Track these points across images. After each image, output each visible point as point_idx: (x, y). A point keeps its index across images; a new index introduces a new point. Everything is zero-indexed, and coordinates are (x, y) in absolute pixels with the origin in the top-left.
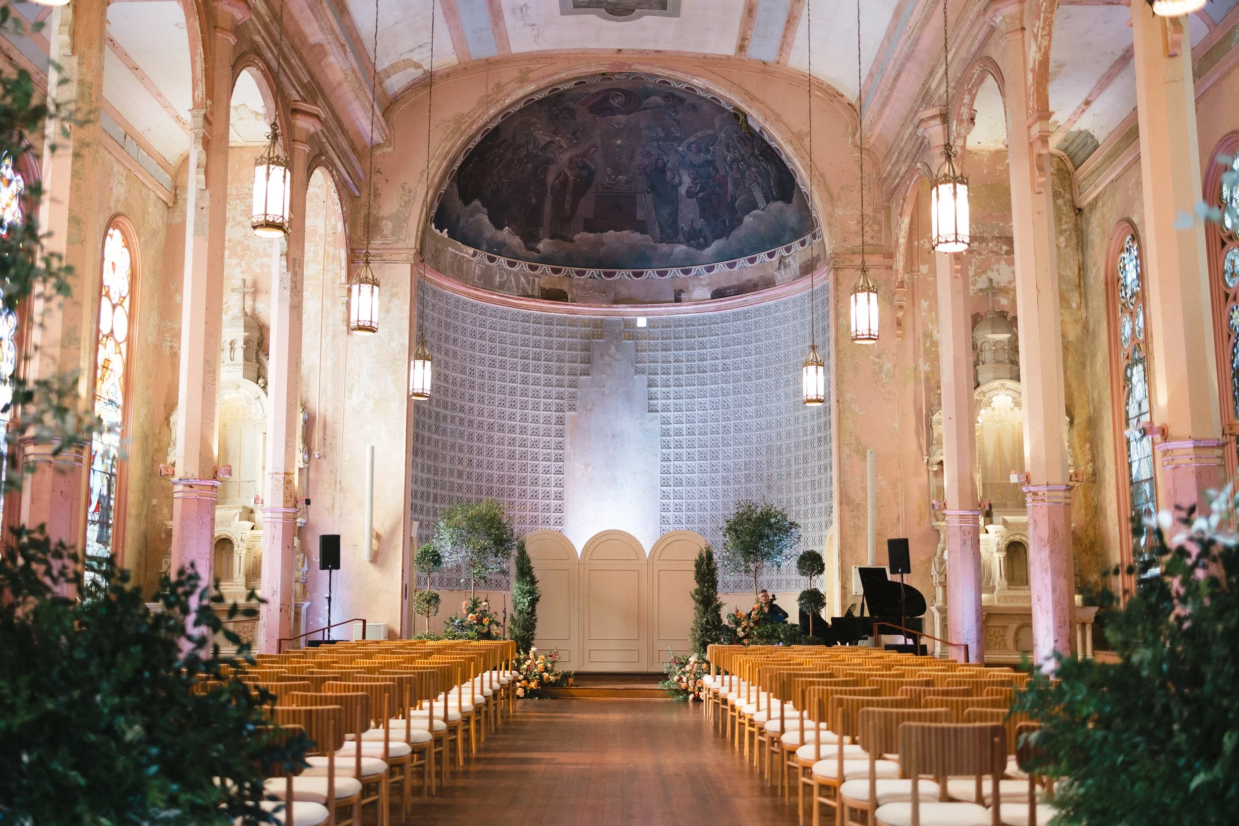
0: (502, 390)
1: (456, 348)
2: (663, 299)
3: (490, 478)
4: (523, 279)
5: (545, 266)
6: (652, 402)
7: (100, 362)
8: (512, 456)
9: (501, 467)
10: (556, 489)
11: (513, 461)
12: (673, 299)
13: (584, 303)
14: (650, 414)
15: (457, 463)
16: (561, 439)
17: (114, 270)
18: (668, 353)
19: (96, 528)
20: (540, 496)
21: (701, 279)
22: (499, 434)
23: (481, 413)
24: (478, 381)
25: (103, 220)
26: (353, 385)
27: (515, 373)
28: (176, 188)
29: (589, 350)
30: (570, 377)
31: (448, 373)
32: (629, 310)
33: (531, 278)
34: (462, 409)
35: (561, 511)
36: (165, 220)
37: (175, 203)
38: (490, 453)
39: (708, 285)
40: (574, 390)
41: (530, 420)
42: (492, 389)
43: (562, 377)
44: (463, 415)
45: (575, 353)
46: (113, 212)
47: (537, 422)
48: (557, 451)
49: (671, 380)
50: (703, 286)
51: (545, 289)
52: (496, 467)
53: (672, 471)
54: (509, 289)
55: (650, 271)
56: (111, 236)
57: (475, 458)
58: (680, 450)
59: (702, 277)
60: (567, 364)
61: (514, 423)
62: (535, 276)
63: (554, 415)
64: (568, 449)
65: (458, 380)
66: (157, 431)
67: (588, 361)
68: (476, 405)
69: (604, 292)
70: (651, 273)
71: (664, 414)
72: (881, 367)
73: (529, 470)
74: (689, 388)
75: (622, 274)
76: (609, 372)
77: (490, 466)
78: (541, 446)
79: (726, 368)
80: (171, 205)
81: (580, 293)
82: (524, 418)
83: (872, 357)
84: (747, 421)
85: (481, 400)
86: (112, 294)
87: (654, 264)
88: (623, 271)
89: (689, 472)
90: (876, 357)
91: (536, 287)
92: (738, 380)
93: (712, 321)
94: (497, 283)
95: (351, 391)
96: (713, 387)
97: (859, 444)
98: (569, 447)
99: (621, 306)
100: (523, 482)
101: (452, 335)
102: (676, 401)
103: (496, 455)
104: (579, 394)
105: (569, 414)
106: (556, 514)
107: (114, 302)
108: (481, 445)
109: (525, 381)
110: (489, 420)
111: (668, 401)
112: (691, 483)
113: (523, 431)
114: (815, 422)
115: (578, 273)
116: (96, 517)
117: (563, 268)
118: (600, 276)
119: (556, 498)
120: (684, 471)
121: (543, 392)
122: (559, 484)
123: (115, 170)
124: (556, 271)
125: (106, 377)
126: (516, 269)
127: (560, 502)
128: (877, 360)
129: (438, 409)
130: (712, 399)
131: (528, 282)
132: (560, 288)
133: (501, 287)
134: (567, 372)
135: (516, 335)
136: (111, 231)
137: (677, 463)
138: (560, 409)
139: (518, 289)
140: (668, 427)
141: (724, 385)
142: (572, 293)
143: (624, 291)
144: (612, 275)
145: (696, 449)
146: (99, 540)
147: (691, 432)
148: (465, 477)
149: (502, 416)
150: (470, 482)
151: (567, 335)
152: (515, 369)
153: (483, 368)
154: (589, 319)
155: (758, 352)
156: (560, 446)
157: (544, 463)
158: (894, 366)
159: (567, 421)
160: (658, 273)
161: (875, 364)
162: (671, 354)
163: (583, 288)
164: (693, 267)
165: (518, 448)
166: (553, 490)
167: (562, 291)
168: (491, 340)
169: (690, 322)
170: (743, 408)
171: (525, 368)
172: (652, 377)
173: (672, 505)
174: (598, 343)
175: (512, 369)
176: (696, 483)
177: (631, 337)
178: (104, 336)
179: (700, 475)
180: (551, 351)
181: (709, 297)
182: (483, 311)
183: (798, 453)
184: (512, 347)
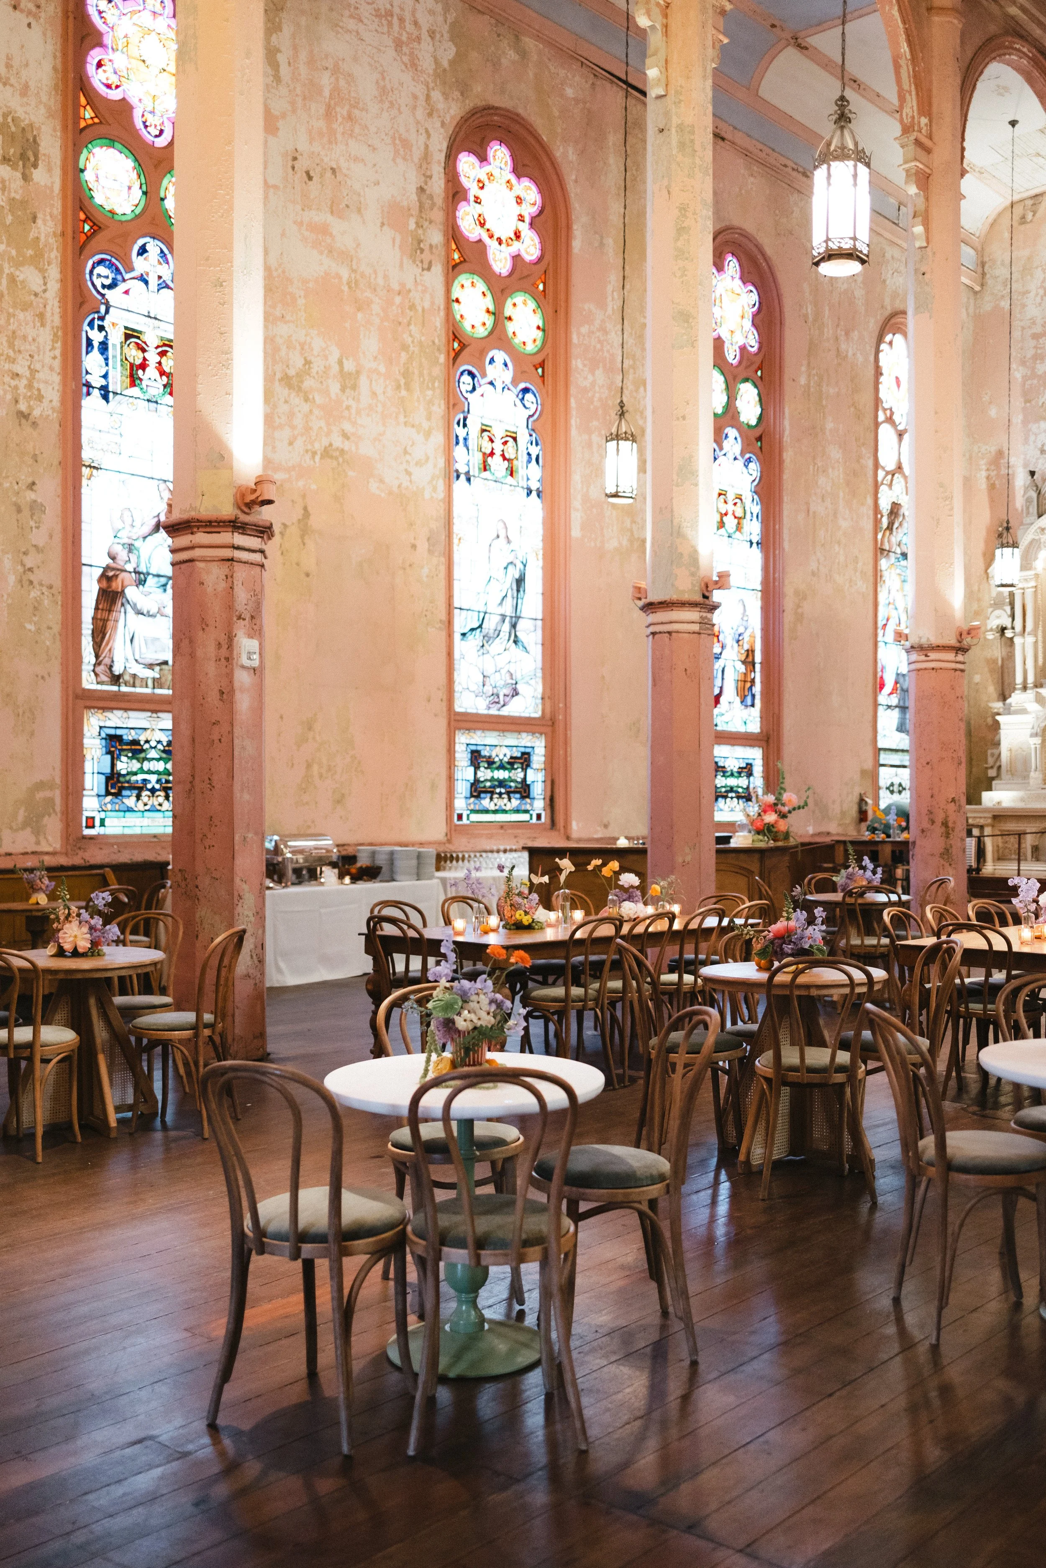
7: (885, 505)
17: (899, 386)
19: (896, 714)
25: (873, 325)
28: (983, 264)
36: (971, 310)
37: (982, 285)
46: (887, 313)
56: (891, 343)
66: (976, 588)
80: (977, 288)
86: (896, 418)
107: (900, 428)
116: (894, 700)
123: (888, 256)
125: (896, 525)
136: (888, 338)
146: (901, 728)
178: (887, 473)
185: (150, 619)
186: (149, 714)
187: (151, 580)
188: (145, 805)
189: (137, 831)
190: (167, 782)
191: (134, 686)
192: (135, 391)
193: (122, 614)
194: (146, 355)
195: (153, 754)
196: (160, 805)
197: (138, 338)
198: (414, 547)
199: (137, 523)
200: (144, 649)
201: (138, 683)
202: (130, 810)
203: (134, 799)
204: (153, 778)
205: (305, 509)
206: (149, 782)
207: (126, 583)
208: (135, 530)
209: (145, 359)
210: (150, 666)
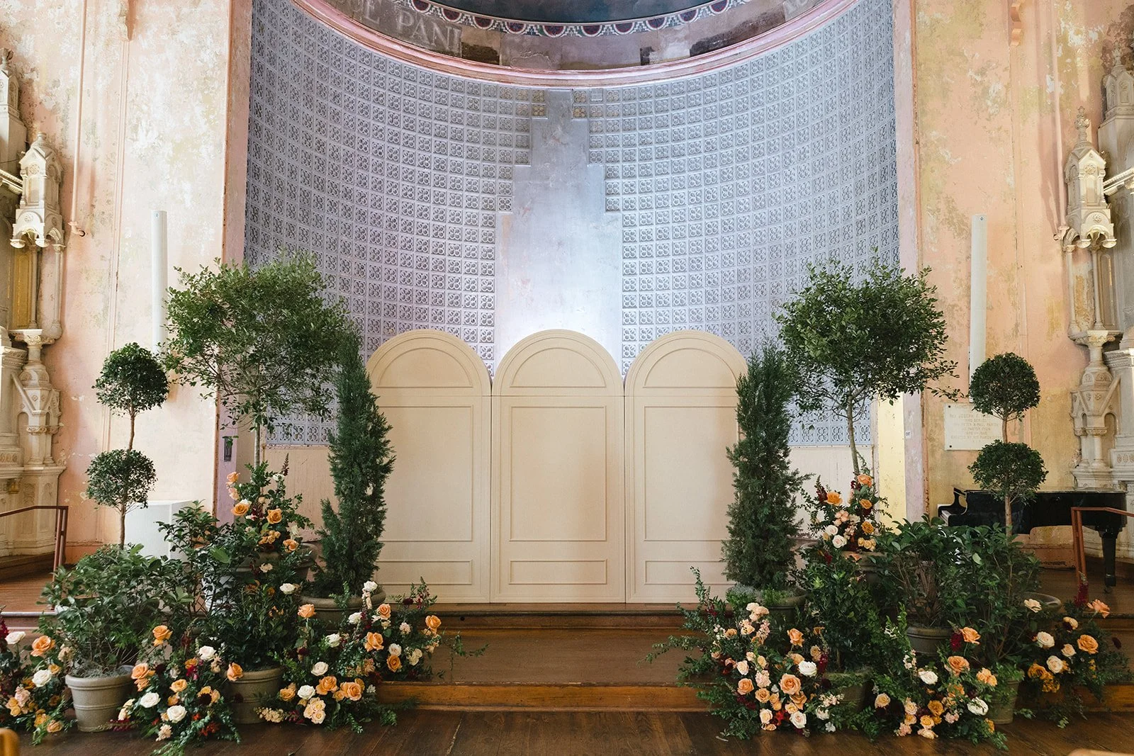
0: (409, 177)
1: (339, 108)
2: (625, 62)
3: (391, 294)
4: (436, 28)
5: (468, 14)
6: (610, 198)
8: (423, 265)
9: (407, 279)
10: (485, 312)
11: (425, 273)
12: (639, 60)
13: (521, 67)
14: (610, 214)
15: (340, 268)
16: (490, 246)
18: (632, 134)
20: (463, 320)
21: (676, 31)
22: (405, 235)
23: (377, 204)
24: (372, 159)
26: (139, 119)
27: (427, 155)
29: (527, 131)
30: (503, 165)
31: (324, 139)
32: (581, 77)
33: (449, 28)
34: (347, 195)
35: (490, 341)
38: (391, 259)
39: (686, 38)
40: (508, 182)
41: (449, 219)
42: (394, 173)
43: (492, 165)
44: (349, 203)
45: (509, 133)
47: (458, 222)
48: (485, 262)
49: (637, 169)
50: (679, 40)
51: (467, 45)
52: (399, 280)
53: (637, 287)
54: (417, 40)
55: (608, 24)
57: (369, 264)
58: (649, 260)
59: (677, 28)
60: (498, 148)
61: (426, 222)
62: (454, 26)
63: (481, 214)
64: (500, 259)
65: (342, 153)
67: (527, 145)
68: (369, 192)
69: (547, 54)
70: (608, 26)
71: (626, 213)
72: (986, 91)
73: (448, 285)
74: (659, 178)
75: (571, 30)
76: (554, 160)
77: (391, 276)
78: (464, 254)
79: (710, 148)
81: (516, 54)
82: (440, 217)
83: (971, 73)
84: (741, 216)
85: (378, 186)
87: (614, 15)
88: (572, 25)
89: (660, 288)
90: (977, 73)
91: (456, 41)
92: (729, 162)
93: (690, 87)
94: (399, 28)
95: (135, 128)
96: (692, 174)
97: (952, 210)
98: (501, 257)
99: (568, 72)
100: (439, 301)
101: (333, 89)
102: (643, 196)
103: (400, 262)
104: (514, 188)
105: (501, 214)
106: (484, 345)
108: (378, 248)
109: (440, 167)
110: (390, 215)
111: (632, 197)
112: (662, 303)
113: (439, 233)
114: (852, 202)
115: (511, 27)
117: (493, 19)
118: (541, 31)
119: (484, 324)
120: (653, 287)
121: (465, 183)
122: (488, 305)
124: (483, 23)
126: (426, 13)
127: (490, 329)
128: (979, 78)
129: (306, 188)
130: (691, 190)
131: (444, 33)
132: (490, 46)
133: (406, 34)
134: (498, 158)
135: (428, 104)
137: (644, 277)
138: (489, 207)
139: (431, 42)
140: (632, 230)
141: (708, 171)
142: (504, 53)
143: (574, 53)
144: (558, 30)
145: (670, 258)
147: (662, 236)
148: (353, 290)
149: (409, 211)
150: (360, 297)
151: (499, 110)
152: (427, 149)
153: (381, 143)
154: (528, 91)
155: (757, 120)
156: (489, 255)
157: (468, 277)
158: (1007, 87)
159: (498, 224)
160: (618, 26)
161: (974, 85)
162: (635, 135)
163: (519, 47)
164: (665, 16)
165: (431, 256)
166: (481, 312)
167: (491, 49)
168: (392, 106)
169: (660, 92)
170: (736, 199)
171: (441, 150)
172: (610, 165)
173: (637, 333)
174: (537, 122)
175: (422, 148)
176: (670, 302)
177: (583, 114)
179: (675, 291)
180: (477, 130)
181: (689, 54)
182: (381, 65)
183: (823, 250)
184: (423, 120)
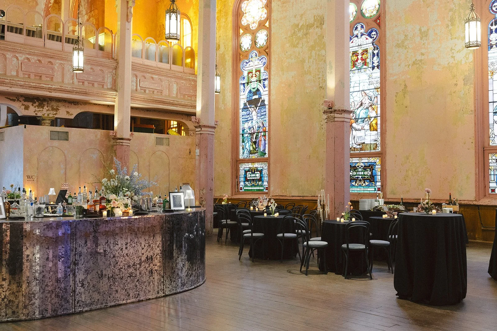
185: (359, 131)
186: (359, 158)
187: (359, 120)
188: (358, 184)
189: (356, 191)
190: (365, 178)
191: (354, 151)
192: (355, 68)
193: (351, 131)
194: (358, 57)
195: (360, 170)
196: (362, 184)
197: (356, 53)
198: (456, 85)
199: (356, 105)
200: (357, 140)
201: (356, 150)
202: (353, 186)
203: (354, 183)
204: (360, 177)
205: (405, 85)
206: (359, 178)
207: (352, 123)
208: (355, 107)
209: (358, 58)
210: (359, 145)
